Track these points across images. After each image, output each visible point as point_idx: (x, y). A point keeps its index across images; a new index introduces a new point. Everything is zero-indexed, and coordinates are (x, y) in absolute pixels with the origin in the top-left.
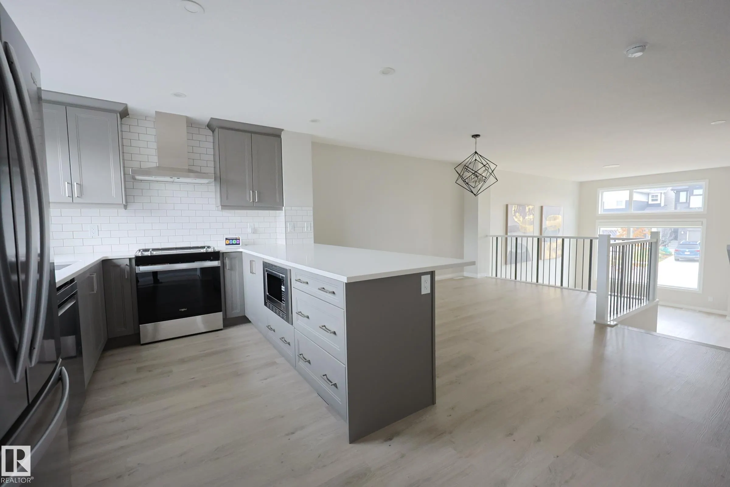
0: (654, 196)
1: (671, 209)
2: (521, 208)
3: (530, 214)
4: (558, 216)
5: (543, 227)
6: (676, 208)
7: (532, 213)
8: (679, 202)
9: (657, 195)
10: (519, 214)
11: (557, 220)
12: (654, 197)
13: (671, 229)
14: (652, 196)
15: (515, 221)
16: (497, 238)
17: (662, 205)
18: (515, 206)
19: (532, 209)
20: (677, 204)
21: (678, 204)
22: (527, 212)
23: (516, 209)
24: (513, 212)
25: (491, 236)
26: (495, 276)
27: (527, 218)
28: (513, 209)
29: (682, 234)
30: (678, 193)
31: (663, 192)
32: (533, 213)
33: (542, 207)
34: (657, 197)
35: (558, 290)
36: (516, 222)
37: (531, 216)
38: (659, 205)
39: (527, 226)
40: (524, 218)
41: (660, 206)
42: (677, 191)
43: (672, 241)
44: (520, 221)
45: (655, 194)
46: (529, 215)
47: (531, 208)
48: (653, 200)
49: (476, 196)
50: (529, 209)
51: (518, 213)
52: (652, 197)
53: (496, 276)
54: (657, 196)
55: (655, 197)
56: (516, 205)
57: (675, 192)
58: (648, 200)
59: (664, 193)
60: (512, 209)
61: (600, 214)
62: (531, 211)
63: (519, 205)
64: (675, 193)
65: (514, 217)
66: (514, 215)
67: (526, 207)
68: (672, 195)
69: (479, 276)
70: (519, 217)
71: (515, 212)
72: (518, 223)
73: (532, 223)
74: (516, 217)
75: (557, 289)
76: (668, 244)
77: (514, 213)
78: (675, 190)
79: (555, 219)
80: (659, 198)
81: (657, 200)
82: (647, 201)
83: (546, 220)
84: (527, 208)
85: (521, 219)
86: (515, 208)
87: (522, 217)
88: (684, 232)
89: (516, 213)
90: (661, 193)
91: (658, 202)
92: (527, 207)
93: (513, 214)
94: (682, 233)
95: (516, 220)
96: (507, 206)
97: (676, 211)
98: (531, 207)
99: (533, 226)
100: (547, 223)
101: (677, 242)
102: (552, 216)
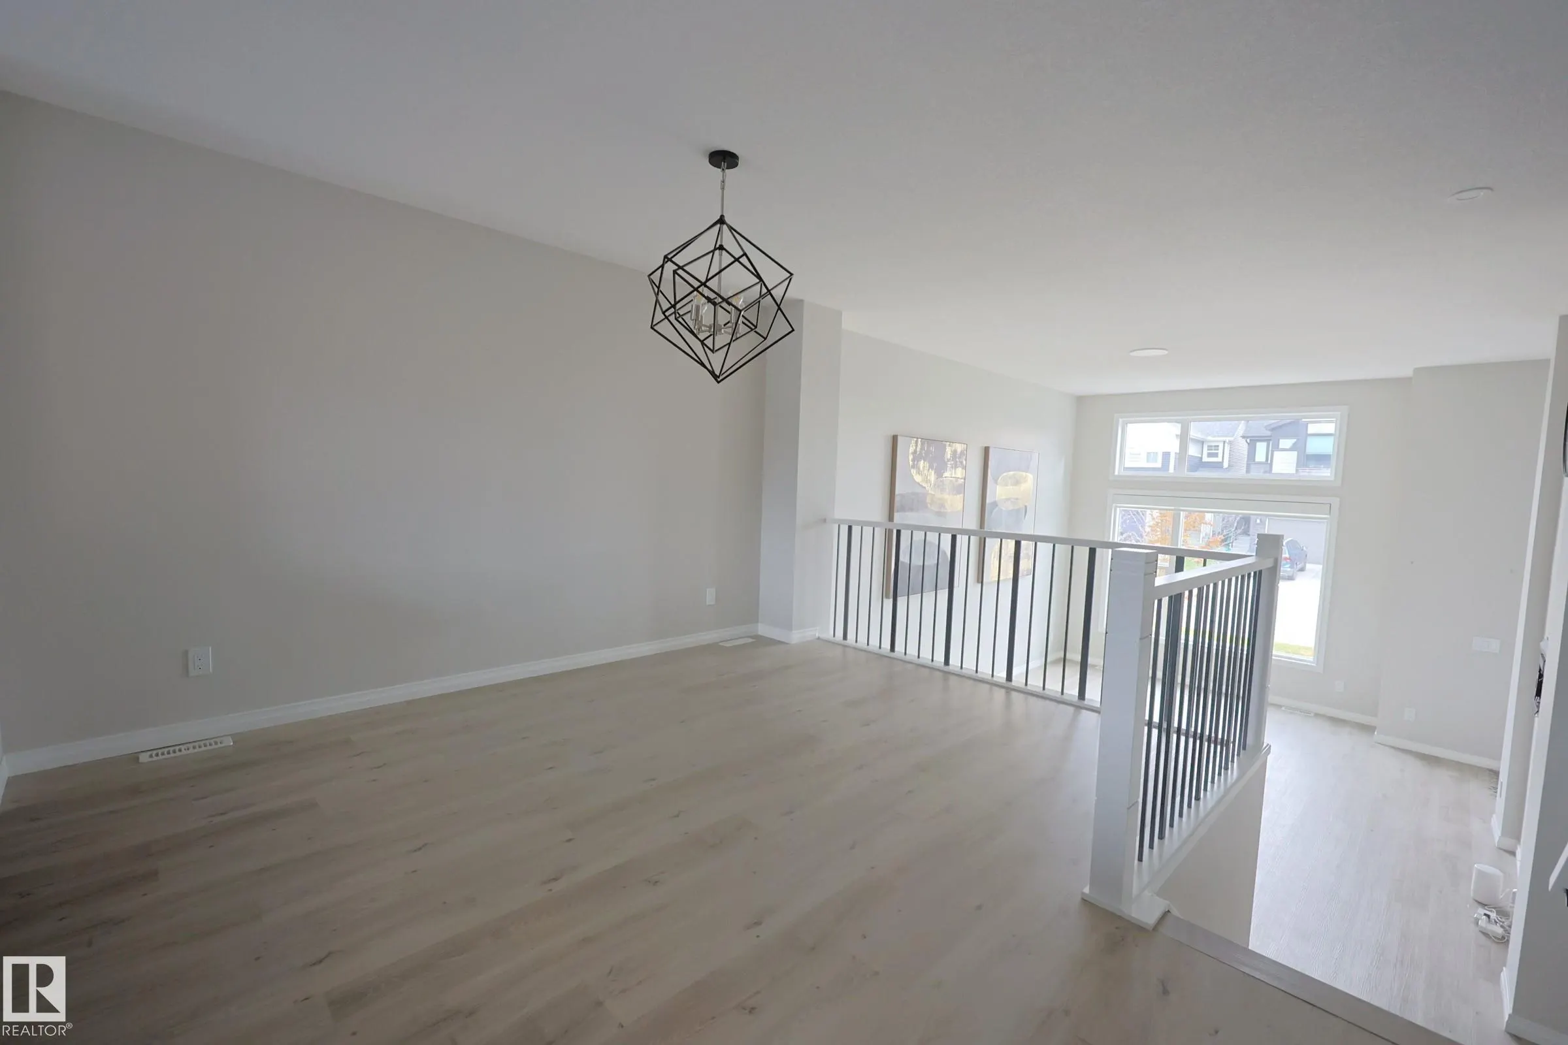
0: (1211, 446)
1: (1241, 472)
2: (932, 449)
3: (956, 467)
4: (1024, 474)
5: (988, 501)
6: (1248, 471)
7: (962, 463)
8: (1254, 460)
9: (1218, 446)
10: (927, 465)
11: (1024, 486)
12: (1212, 450)
13: (1237, 514)
14: (1208, 446)
15: (915, 481)
16: (850, 528)
17: (1226, 465)
18: (917, 442)
19: (962, 452)
20: (1250, 464)
21: (1252, 466)
22: (948, 460)
23: (918, 449)
24: (911, 457)
25: (835, 521)
26: (842, 638)
27: (947, 474)
28: (911, 450)
29: (1258, 524)
30: (1252, 442)
31: (1227, 439)
32: (964, 462)
33: (987, 450)
34: (1218, 450)
35: (1000, 694)
36: (919, 484)
37: (959, 473)
38: (1219, 466)
39: (946, 496)
40: (939, 474)
41: (1222, 467)
42: (1251, 440)
43: (1240, 537)
44: (927, 481)
45: (1213, 444)
46: (952, 467)
47: (959, 450)
48: (1210, 455)
49: (718, 382)
50: (955, 452)
51: (925, 460)
52: (1208, 450)
53: (845, 637)
54: (1216, 448)
55: (1213, 448)
56: (920, 440)
57: (1248, 441)
58: (1202, 455)
59: (1230, 443)
60: (908, 450)
61: (1117, 476)
62: (960, 458)
63: (928, 441)
64: (1248, 444)
65: (913, 471)
66: (913, 467)
67: (945, 445)
68: (1243, 446)
69: (796, 637)
70: (926, 472)
71: (917, 458)
72: (925, 488)
73: (960, 489)
74: (919, 472)
75: (996, 689)
76: (1232, 543)
77: (913, 460)
78: (1248, 437)
79: (1017, 482)
80: (1220, 452)
81: (1216, 455)
82: (1200, 456)
83: (996, 482)
84: (949, 450)
85: (932, 477)
86: (916, 446)
87: (935, 473)
88: (1261, 520)
89: (918, 461)
90: (1224, 442)
91: (1219, 459)
92: (950, 445)
93: (911, 463)
94: (1258, 521)
95: (918, 478)
96: (895, 439)
97: (1250, 476)
98: (959, 448)
99: (962, 495)
100: (998, 492)
101: (1249, 538)
102: (1012, 473)
